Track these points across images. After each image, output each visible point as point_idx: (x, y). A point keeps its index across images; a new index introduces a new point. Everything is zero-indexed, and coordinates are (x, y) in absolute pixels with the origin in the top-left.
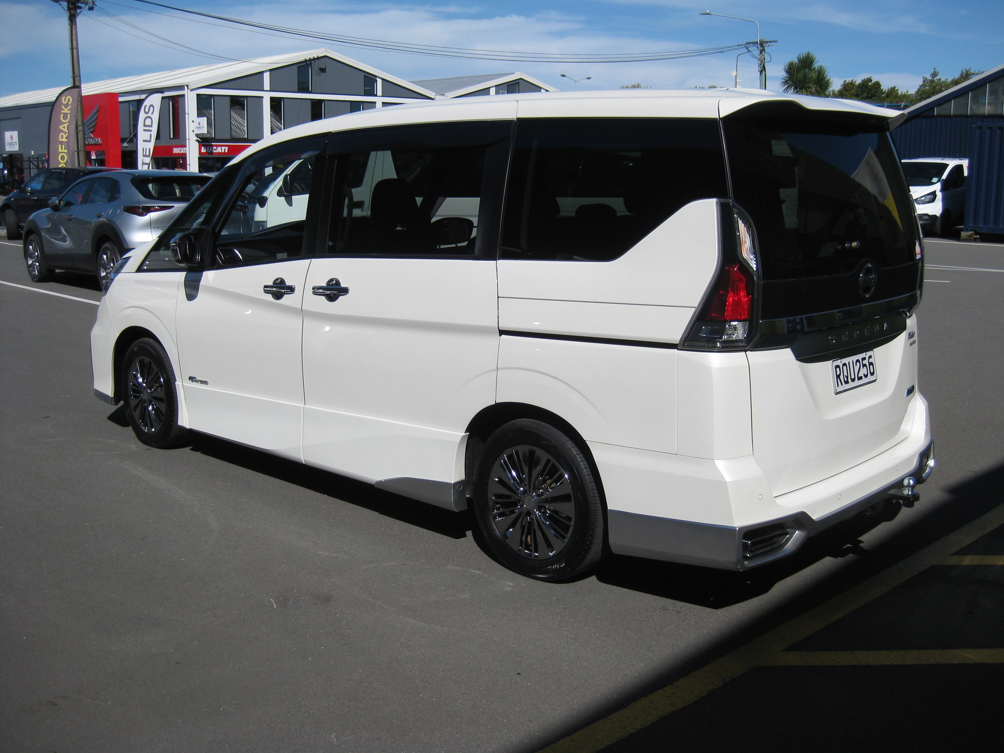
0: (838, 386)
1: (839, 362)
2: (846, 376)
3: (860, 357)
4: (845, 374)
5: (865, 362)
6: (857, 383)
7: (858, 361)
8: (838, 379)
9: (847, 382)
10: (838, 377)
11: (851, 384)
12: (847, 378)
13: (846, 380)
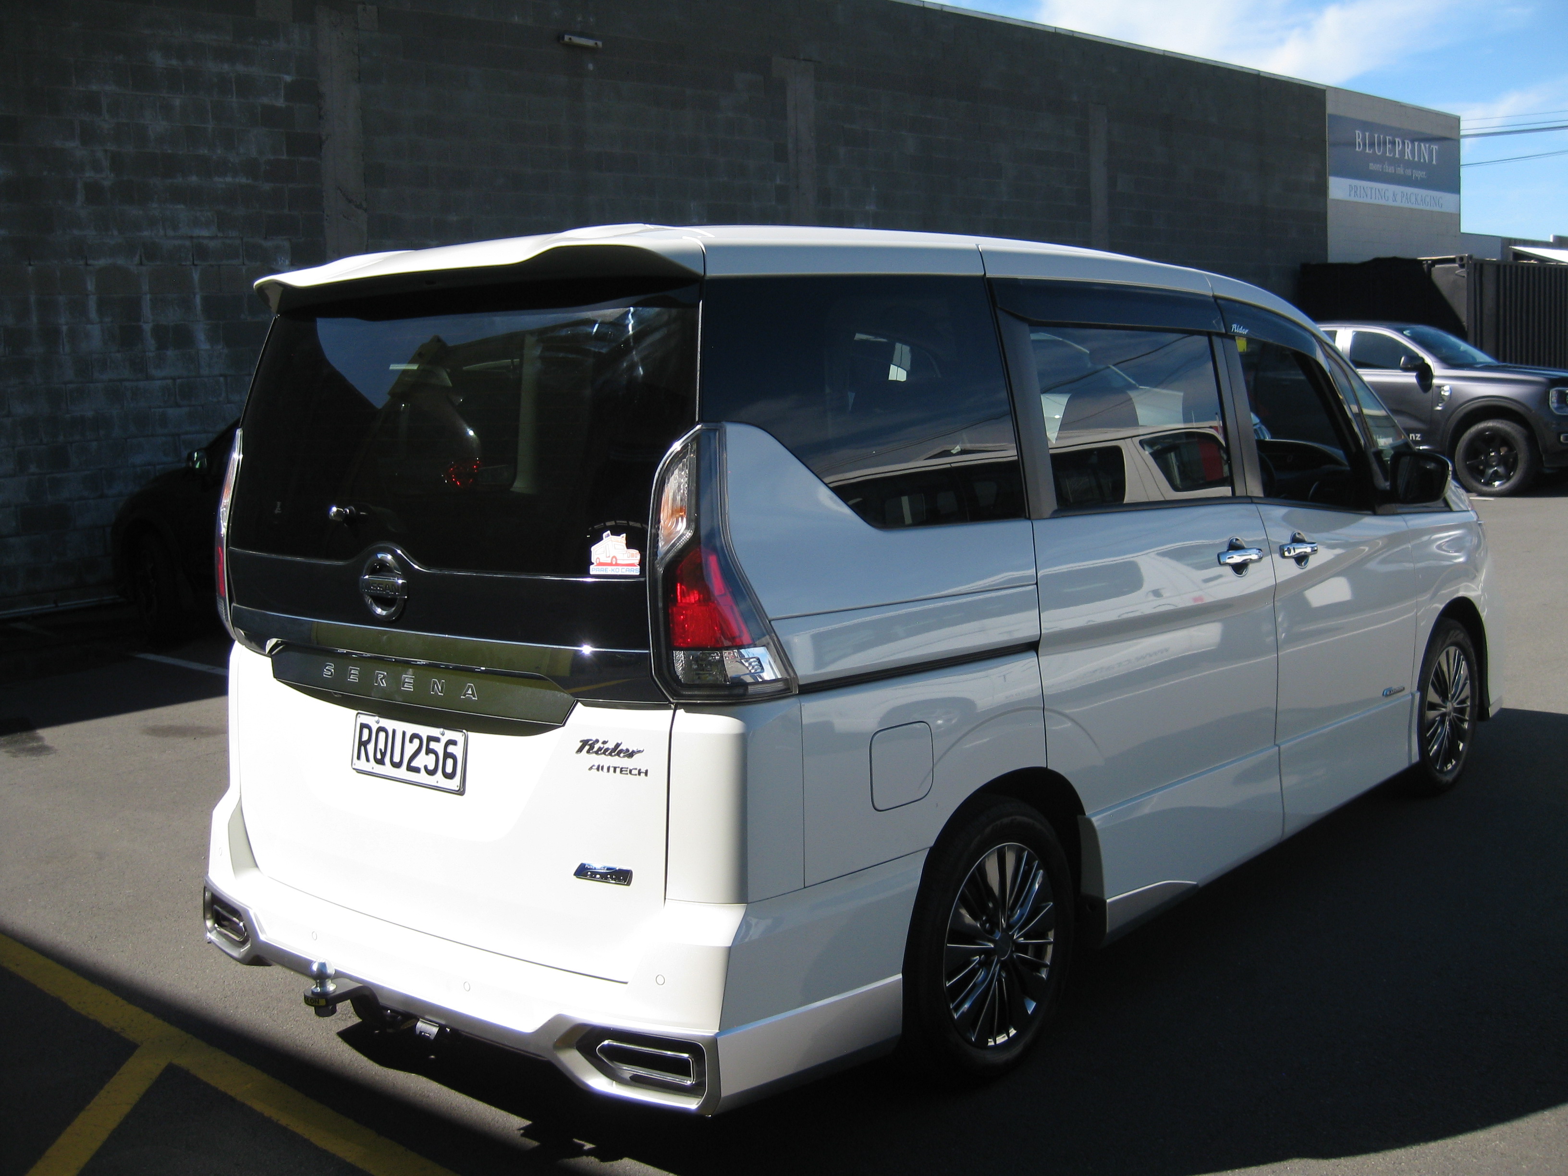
0: (359, 758)
1: (373, 721)
2: (381, 750)
3: (425, 731)
4: (381, 745)
5: (439, 747)
6: (402, 772)
7: (414, 736)
8: (363, 748)
9: (381, 762)
10: (363, 744)
11: (387, 769)
12: (383, 754)
13: (379, 756)
